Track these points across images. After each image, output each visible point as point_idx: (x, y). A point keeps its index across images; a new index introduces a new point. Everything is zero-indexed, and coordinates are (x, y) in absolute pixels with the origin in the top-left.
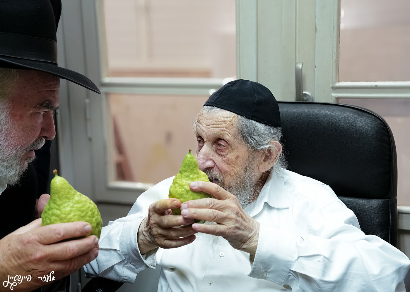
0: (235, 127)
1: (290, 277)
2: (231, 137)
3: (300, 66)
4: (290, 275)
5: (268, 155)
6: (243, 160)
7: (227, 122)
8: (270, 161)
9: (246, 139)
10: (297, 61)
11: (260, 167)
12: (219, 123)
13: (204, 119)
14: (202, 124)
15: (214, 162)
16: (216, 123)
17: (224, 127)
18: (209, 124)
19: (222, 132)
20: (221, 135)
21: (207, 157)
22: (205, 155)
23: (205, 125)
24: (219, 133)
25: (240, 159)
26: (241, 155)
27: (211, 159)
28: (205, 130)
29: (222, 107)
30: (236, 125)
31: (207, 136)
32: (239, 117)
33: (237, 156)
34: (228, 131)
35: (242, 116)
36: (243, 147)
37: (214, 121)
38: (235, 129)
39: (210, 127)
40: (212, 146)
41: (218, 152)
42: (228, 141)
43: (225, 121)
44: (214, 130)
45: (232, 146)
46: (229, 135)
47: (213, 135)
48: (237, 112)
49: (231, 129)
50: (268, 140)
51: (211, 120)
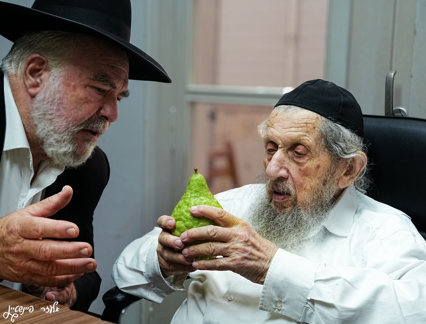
0: (317, 131)
2: (312, 143)
6: (323, 170)
7: (309, 124)
11: (340, 182)
12: (299, 125)
13: (279, 121)
14: (276, 128)
15: (288, 171)
16: (295, 126)
17: (304, 131)
18: (286, 126)
19: (302, 138)
20: (300, 141)
21: (281, 164)
22: (279, 161)
23: (280, 128)
24: (299, 139)
25: (321, 169)
26: (322, 165)
27: (285, 168)
28: (281, 135)
29: (303, 106)
30: (319, 128)
31: (283, 142)
32: (324, 119)
33: (318, 165)
34: (309, 136)
35: (328, 118)
36: (325, 156)
37: (293, 123)
38: (317, 133)
39: (286, 130)
40: (287, 153)
41: (295, 159)
42: (309, 147)
43: (306, 123)
44: (292, 135)
45: (313, 154)
46: (310, 140)
47: (290, 141)
48: (321, 112)
49: (313, 133)
50: (355, 150)
51: (288, 122)
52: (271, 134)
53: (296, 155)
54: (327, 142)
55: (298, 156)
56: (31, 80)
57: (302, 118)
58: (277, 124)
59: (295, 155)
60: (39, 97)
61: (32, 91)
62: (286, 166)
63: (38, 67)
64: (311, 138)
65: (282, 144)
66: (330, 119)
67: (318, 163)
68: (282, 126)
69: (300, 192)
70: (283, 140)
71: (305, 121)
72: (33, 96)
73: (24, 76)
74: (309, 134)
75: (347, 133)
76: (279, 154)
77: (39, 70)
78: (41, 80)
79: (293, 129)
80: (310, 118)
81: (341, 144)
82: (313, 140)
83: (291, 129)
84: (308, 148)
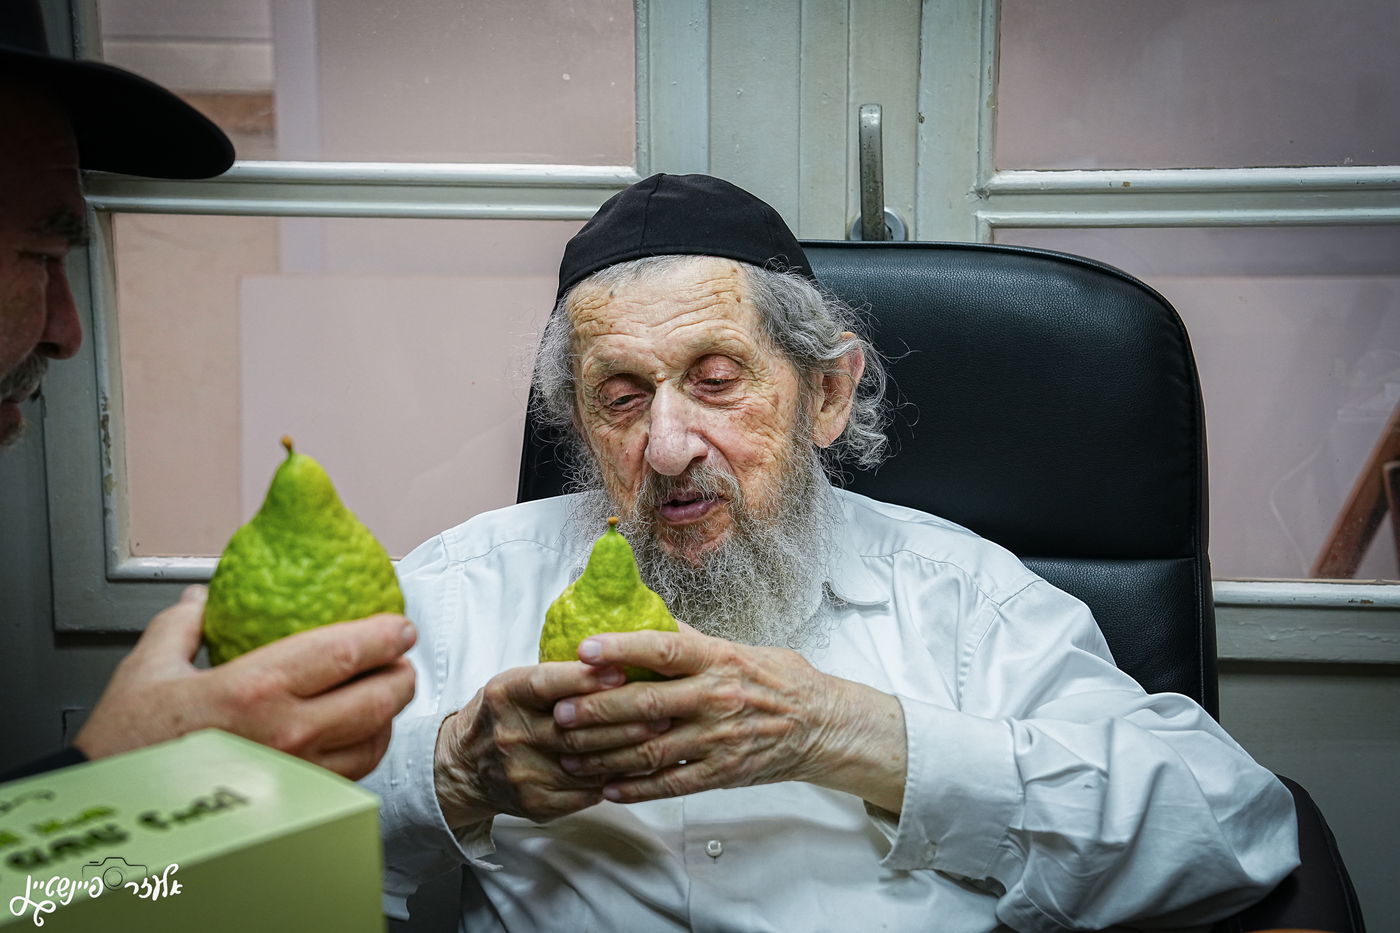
0: (747, 306)
1: (1005, 852)
4: (1008, 847)
6: (788, 408)
7: (723, 295)
12: (699, 303)
13: (629, 310)
14: (628, 331)
15: (704, 437)
16: (688, 307)
17: (718, 316)
18: (661, 318)
19: (718, 335)
20: (715, 344)
21: (684, 423)
22: (677, 417)
23: (643, 328)
24: (710, 340)
25: (782, 406)
26: (783, 393)
27: (693, 431)
28: (653, 344)
29: (682, 249)
30: (748, 298)
31: (669, 361)
32: (750, 269)
33: (774, 396)
34: (734, 325)
36: (782, 368)
37: (678, 301)
38: (749, 312)
39: (666, 327)
40: (683, 390)
41: (711, 398)
42: (742, 357)
43: (716, 293)
44: (691, 332)
45: (755, 371)
46: (741, 336)
47: (689, 353)
48: (738, 254)
51: (662, 304)
52: (619, 351)
53: (708, 387)
54: (777, 329)
55: (715, 387)
57: (699, 281)
58: (624, 319)
59: (705, 391)
62: (693, 424)
64: (741, 329)
65: (663, 369)
67: (772, 391)
68: (645, 320)
69: (749, 478)
70: (667, 355)
71: (709, 287)
74: (733, 320)
76: (667, 399)
79: (685, 318)
80: (718, 275)
81: (810, 326)
82: (747, 333)
83: (677, 321)
84: (738, 359)
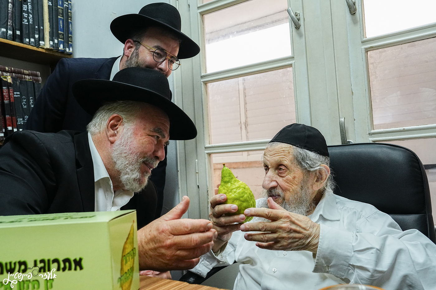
0: (291, 155)
2: (288, 162)
3: (342, 120)
5: (319, 177)
6: (298, 180)
7: (285, 151)
8: (322, 181)
9: (301, 164)
10: (341, 117)
11: (314, 186)
12: (279, 152)
15: (277, 182)
16: (277, 153)
18: (272, 154)
19: (282, 159)
21: (271, 179)
23: (269, 156)
24: (280, 160)
27: (274, 181)
28: (269, 159)
29: (281, 141)
30: (292, 153)
31: (271, 163)
32: (294, 147)
34: (286, 157)
35: (296, 146)
36: (298, 170)
37: (275, 151)
38: (291, 156)
40: (275, 171)
44: (276, 158)
45: (290, 170)
46: (287, 160)
48: (292, 144)
49: (288, 156)
50: (319, 164)
56: (111, 132)
60: (117, 143)
61: (111, 139)
62: (274, 179)
63: (116, 123)
65: (270, 165)
66: (298, 147)
71: (282, 149)
72: (112, 143)
73: (107, 129)
75: (312, 154)
77: (116, 125)
78: (117, 132)
80: (286, 147)
81: (308, 162)
82: (289, 160)
84: (286, 166)
